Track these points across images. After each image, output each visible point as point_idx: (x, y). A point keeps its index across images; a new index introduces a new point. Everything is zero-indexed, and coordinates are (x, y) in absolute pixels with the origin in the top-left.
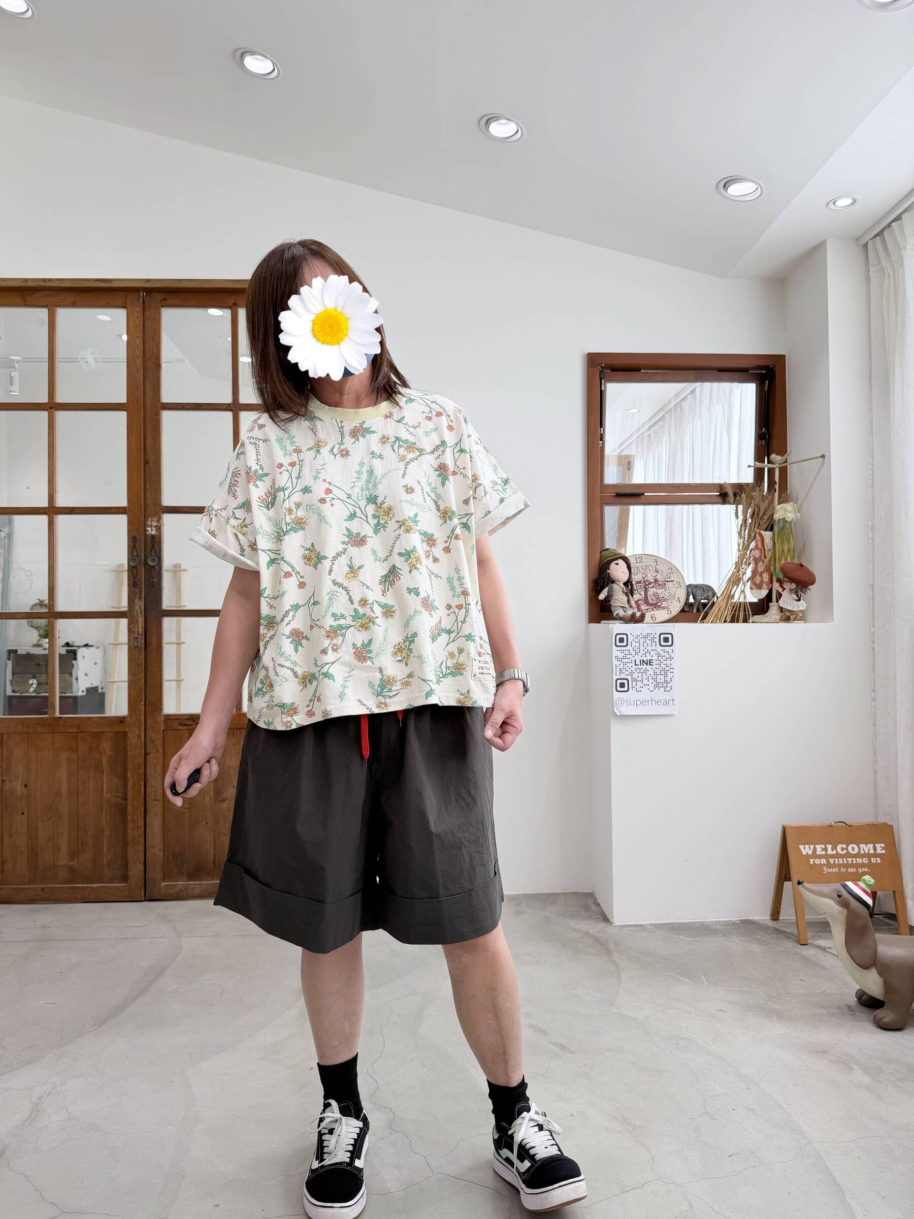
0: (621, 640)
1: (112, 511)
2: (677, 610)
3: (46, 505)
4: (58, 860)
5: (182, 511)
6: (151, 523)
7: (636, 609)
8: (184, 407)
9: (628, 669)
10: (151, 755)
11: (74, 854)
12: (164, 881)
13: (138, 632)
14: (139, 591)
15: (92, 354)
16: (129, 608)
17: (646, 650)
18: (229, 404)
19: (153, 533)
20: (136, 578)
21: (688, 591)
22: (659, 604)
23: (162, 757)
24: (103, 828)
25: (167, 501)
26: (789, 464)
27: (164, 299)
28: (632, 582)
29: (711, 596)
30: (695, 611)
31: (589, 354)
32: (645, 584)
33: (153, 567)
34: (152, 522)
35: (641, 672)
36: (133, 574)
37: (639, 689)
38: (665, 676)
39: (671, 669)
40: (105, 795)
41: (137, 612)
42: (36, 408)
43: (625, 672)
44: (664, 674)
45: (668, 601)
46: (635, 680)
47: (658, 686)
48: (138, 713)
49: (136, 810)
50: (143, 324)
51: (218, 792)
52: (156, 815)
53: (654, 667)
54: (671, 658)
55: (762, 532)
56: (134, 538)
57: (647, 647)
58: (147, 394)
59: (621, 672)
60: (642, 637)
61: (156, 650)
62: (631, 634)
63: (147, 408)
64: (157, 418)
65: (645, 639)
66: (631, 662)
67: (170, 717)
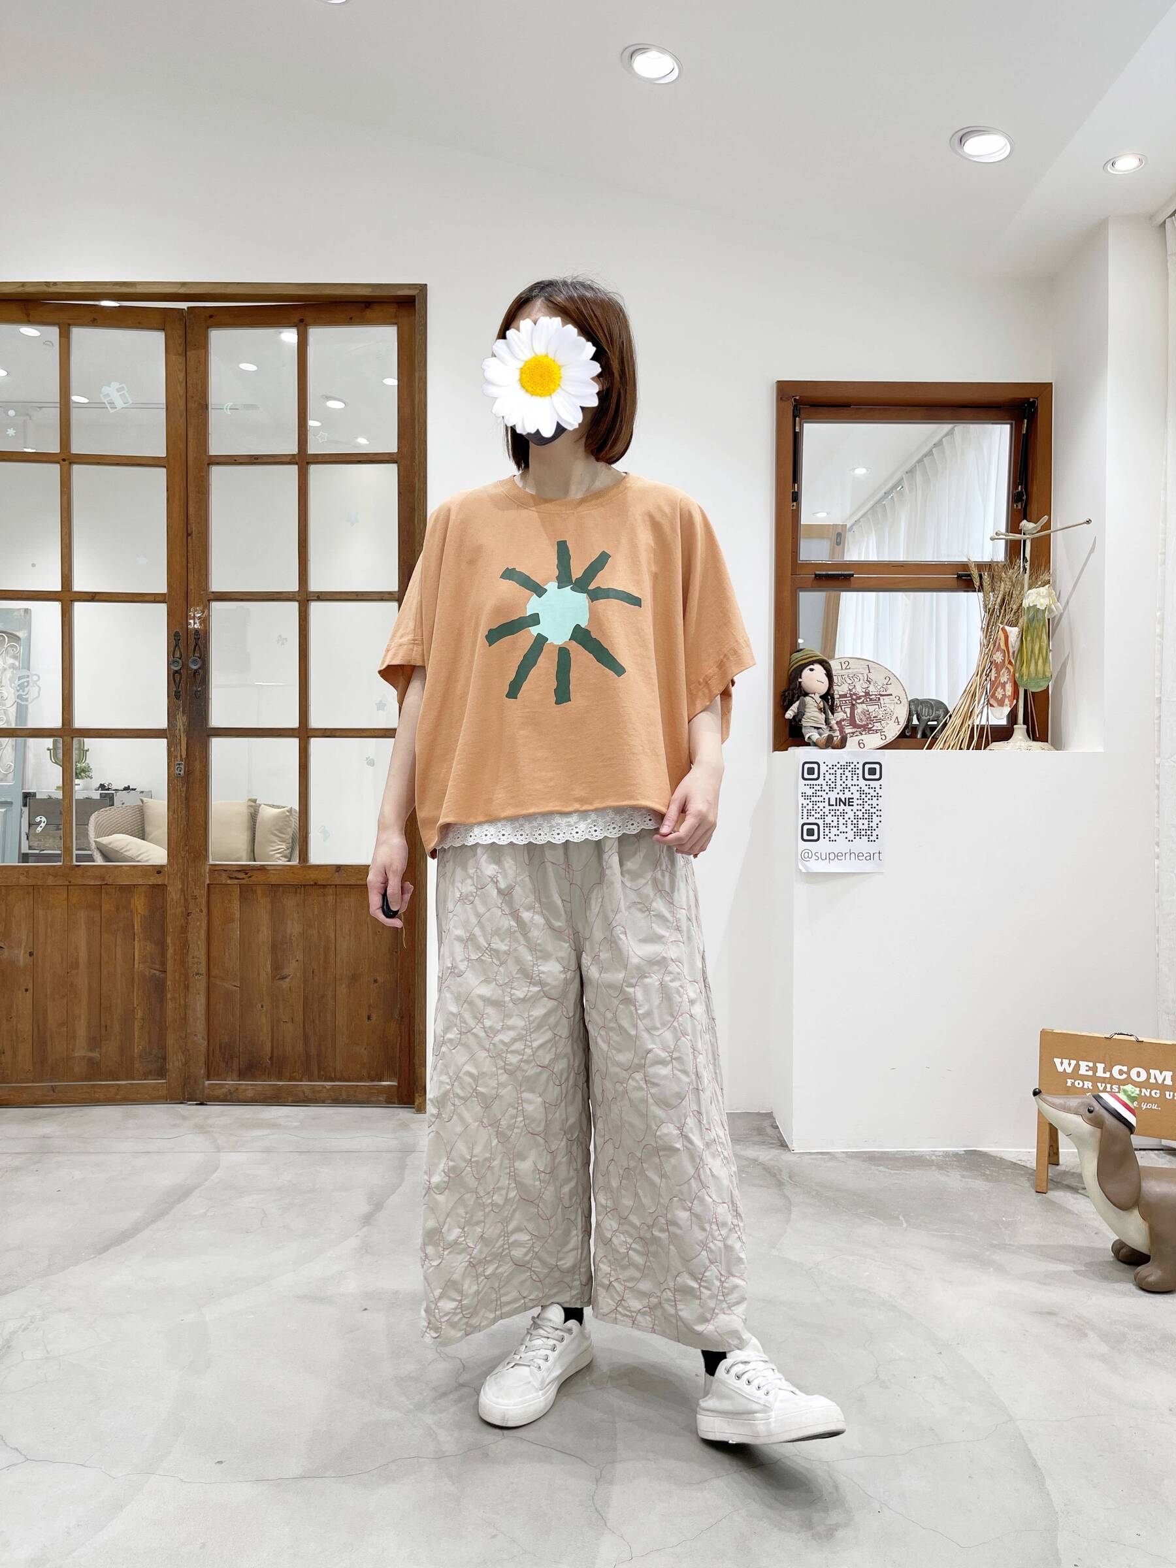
0: (810, 771)
1: (146, 598)
2: (895, 734)
3: (57, 587)
4: (73, 1051)
5: (233, 598)
6: (194, 614)
7: (838, 732)
8: (235, 460)
9: (819, 810)
10: (193, 915)
11: (95, 1042)
12: (208, 1080)
13: (180, 756)
14: (183, 704)
15: (119, 390)
16: (168, 725)
18: (293, 455)
19: (196, 626)
20: (177, 686)
21: (911, 708)
22: (870, 726)
23: (206, 919)
24: (135, 1008)
25: (217, 583)
26: (1052, 532)
27: (211, 317)
28: (833, 694)
29: (942, 715)
30: (919, 736)
31: (779, 382)
32: (852, 699)
33: (196, 672)
34: (197, 613)
35: (837, 814)
36: (175, 681)
37: (833, 838)
38: (870, 820)
39: (877, 810)
40: (136, 966)
41: (180, 730)
42: (44, 459)
43: (815, 814)
44: (868, 817)
45: (883, 722)
46: (829, 826)
47: (859, 834)
48: (181, 861)
49: (177, 985)
50: (186, 352)
51: (277, 967)
52: (199, 994)
53: (855, 808)
54: (878, 796)
55: (1007, 628)
56: (177, 634)
57: (846, 782)
58: (190, 444)
59: (809, 814)
60: (840, 767)
61: (200, 780)
62: (824, 763)
63: (190, 462)
64: (203, 476)
65: (843, 770)
66: (823, 800)
67: (217, 868)
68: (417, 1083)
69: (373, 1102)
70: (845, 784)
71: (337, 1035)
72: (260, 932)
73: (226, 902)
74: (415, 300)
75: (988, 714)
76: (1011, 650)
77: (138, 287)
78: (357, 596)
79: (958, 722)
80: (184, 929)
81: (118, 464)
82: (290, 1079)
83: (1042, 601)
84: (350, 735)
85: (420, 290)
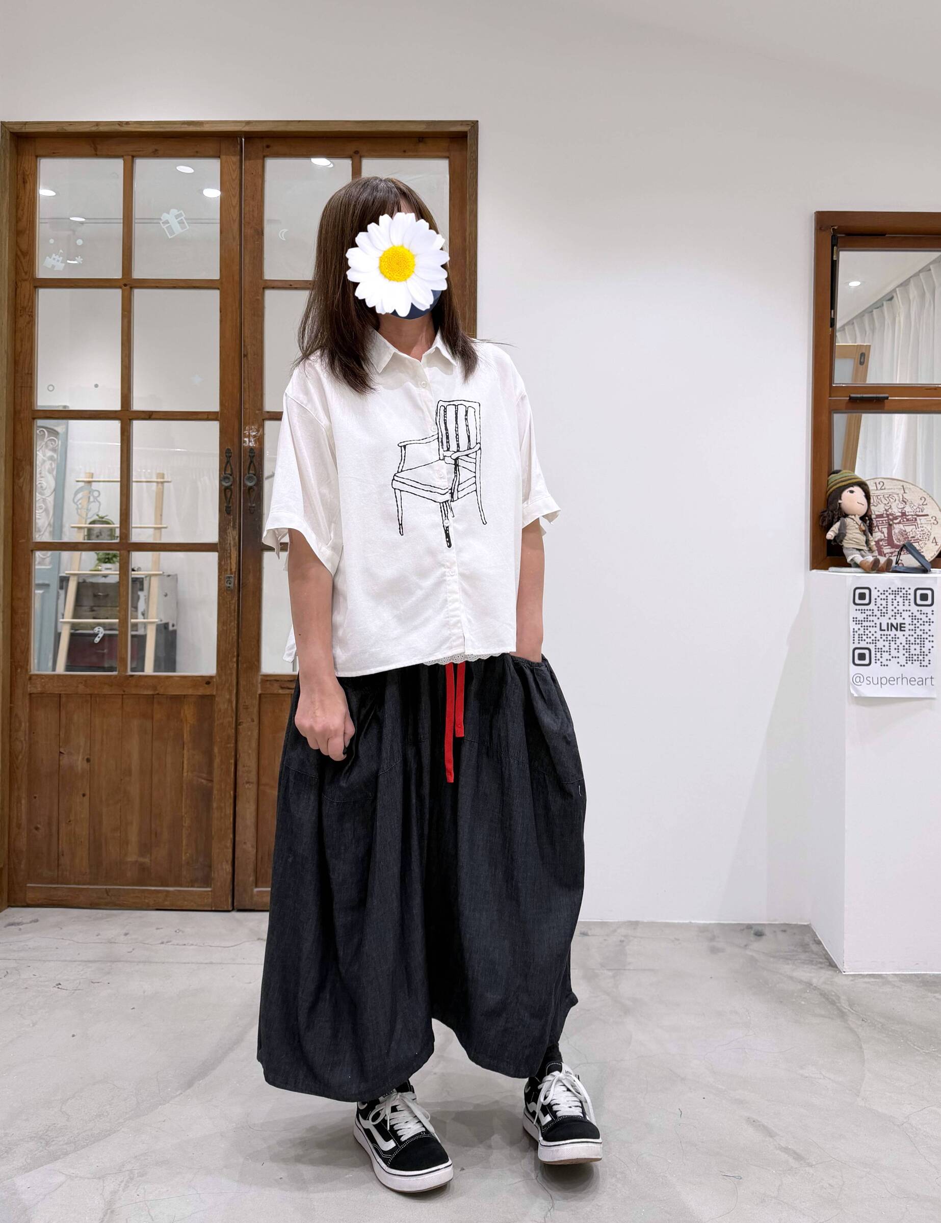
0: (862, 596)
1: (199, 417)
2: (933, 554)
3: (117, 406)
4: (125, 855)
6: (249, 433)
8: (291, 285)
9: (870, 635)
10: (244, 725)
11: (145, 848)
12: (256, 886)
13: (231, 570)
14: (233, 519)
15: (177, 217)
16: (219, 540)
17: (895, 611)
19: (252, 445)
20: (229, 502)
23: (258, 728)
24: (183, 816)
27: (268, 147)
31: (818, 213)
32: (889, 519)
33: (251, 488)
34: (251, 431)
35: (888, 639)
36: (226, 497)
37: (885, 663)
38: (922, 645)
39: (930, 636)
40: (185, 775)
41: (231, 544)
42: (108, 285)
44: (919, 643)
45: (920, 542)
46: (880, 650)
47: (911, 659)
52: (249, 802)
53: (907, 633)
54: (930, 622)
56: (230, 451)
58: (245, 268)
59: (860, 639)
60: (891, 593)
61: (253, 592)
62: (876, 588)
63: (245, 287)
64: (258, 300)
65: (894, 595)
66: (874, 625)
67: (268, 678)
70: (896, 609)
74: (467, 135)
81: (174, 288)
85: (470, 126)
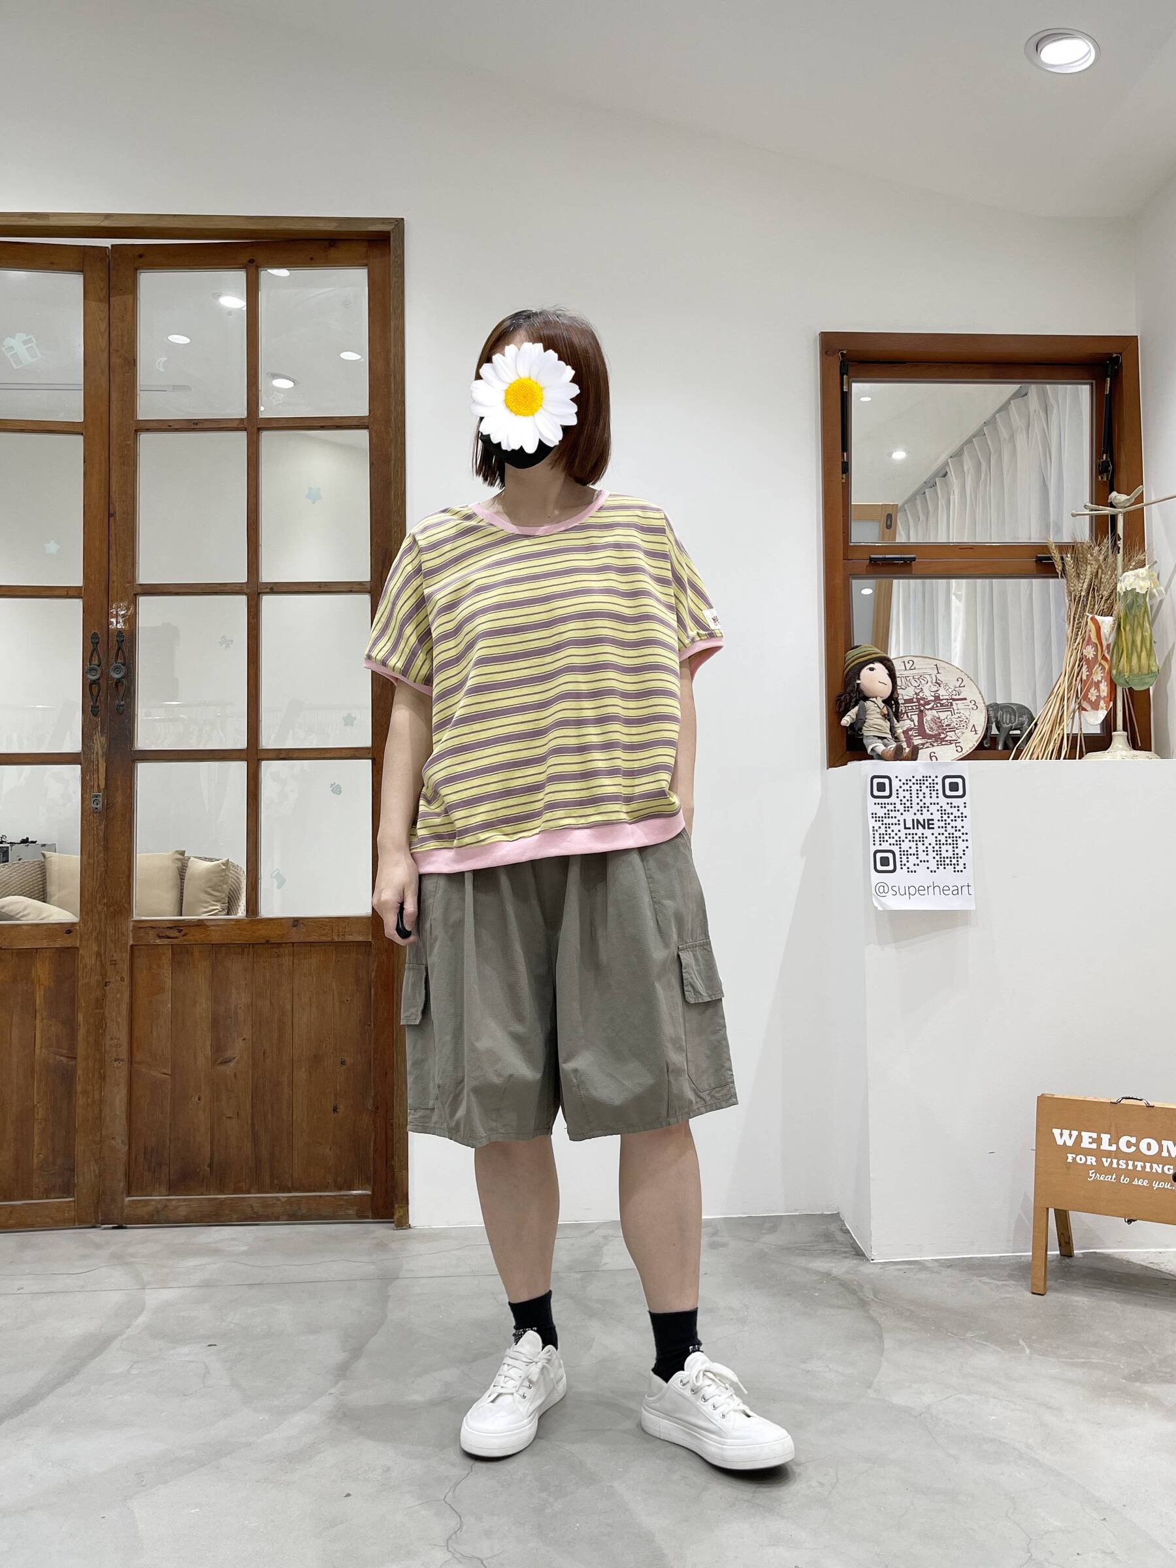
0: (881, 787)
1: (55, 593)
5: (165, 591)
6: (117, 612)
7: (905, 743)
8: (170, 426)
9: (893, 834)
10: (112, 985)
12: (129, 1195)
13: (97, 786)
14: (100, 721)
15: (25, 343)
16: (82, 749)
17: (921, 804)
18: (241, 419)
20: (95, 700)
21: (988, 715)
22: (943, 736)
23: (129, 989)
24: (34, 1105)
25: (145, 577)
26: (1145, 505)
27: (141, 256)
28: (897, 698)
29: (1026, 723)
30: (1000, 748)
31: (824, 334)
33: (118, 681)
34: (120, 609)
35: (915, 839)
36: (92, 694)
37: (912, 868)
38: (955, 846)
39: (963, 834)
40: (37, 1051)
41: (97, 753)
43: (889, 840)
44: (951, 843)
45: (956, 732)
46: (905, 853)
47: (943, 863)
48: (97, 917)
49: (90, 1075)
50: (109, 297)
51: (218, 1047)
52: (118, 1085)
53: (936, 831)
54: (963, 817)
55: (1097, 617)
56: (95, 636)
57: (923, 799)
58: (113, 406)
59: (882, 839)
60: (915, 782)
61: (122, 815)
62: (897, 777)
63: (114, 429)
64: (130, 444)
65: (919, 785)
66: (897, 822)
67: (143, 925)
68: (396, 1192)
69: (342, 1217)
70: (923, 802)
71: (294, 1132)
72: (198, 1004)
73: (155, 968)
74: (390, 238)
75: (1080, 718)
76: (1105, 643)
77: (50, 218)
78: (320, 587)
79: (1047, 728)
80: (100, 1003)
81: (22, 431)
82: (234, 1191)
83: (1142, 583)
84: (311, 756)
85: (395, 226)
